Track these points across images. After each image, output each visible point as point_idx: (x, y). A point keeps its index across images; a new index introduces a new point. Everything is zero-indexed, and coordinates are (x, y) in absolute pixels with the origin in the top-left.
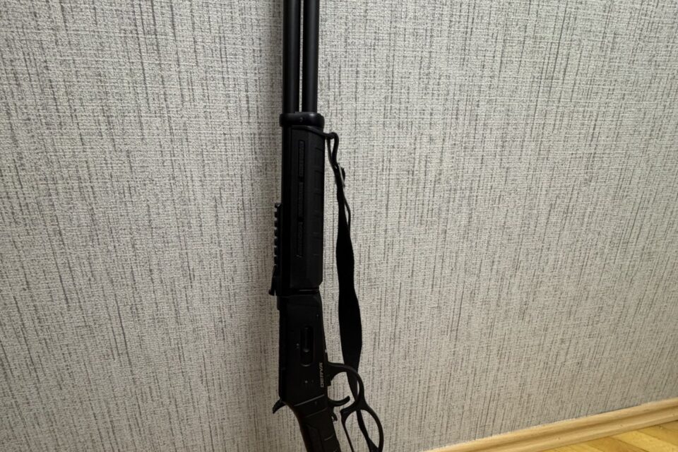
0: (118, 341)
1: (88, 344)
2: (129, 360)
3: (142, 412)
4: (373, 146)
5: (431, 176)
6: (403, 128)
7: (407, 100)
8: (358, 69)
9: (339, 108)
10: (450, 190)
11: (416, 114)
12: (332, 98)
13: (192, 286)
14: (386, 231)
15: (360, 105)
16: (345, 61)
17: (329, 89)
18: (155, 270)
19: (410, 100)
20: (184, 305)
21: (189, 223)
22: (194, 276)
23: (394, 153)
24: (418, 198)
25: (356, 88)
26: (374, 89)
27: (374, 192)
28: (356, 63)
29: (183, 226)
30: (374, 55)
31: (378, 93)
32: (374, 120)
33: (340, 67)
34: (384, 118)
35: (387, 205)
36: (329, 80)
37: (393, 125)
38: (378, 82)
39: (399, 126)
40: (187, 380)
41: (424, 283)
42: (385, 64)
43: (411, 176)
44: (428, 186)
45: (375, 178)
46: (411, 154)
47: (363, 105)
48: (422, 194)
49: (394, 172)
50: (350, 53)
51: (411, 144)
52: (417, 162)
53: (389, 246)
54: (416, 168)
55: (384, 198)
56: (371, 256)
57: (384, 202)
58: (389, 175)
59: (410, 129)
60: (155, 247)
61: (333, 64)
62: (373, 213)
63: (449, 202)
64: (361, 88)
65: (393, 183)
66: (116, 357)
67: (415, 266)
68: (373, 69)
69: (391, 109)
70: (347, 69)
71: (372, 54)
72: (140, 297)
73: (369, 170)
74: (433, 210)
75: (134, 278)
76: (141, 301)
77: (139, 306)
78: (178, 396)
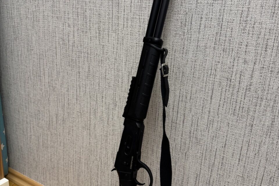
0: (88, 123)
1: (79, 120)
2: (90, 133)
3: (90, 159)
4: (206, 60)
5: (244, 85)
6: (226, 52)
7: (231, 35)
8: (202, 16)
9: (190, 36)
10: (258, 98)
11: (236, 44)
12: (186, 31)
13: (115, 109)
14: (209, 112)
15: (201, 36)
16: (195, 12)
17: (185, 26)
18: (104, 97)
19: (233, 36)
20: (111, 116)
21: (118, 80)
22: (117, 105)
23: (219, 66)
24: (232, 97)
25: (200, 26)
26: (210, 27)
27: (204, 86)
28: (201, 13)
29: (116, 81)
30: (212, 9)
31: (212, 30)
32: (208, 45)
33: (192, 15)
34: (215, 45)
35: (211, 96)
36: (186, 21)
37: (220, 49)
38: (213, 24)
39: (224, 50)
40: (107, 153)
41: (233, 155)
42: (218, 14)
43: (229, 82)
44: (241, 91)
45: (205, 78)
46: (230, 68)
47: (203, 36)
48: (236, 95)
49: (218, 77)
50: (199, 7)
51: (230, 62)
52: (234, 74)
53: (211, 122)
54: (233, 77)
55: (210, 92)
56: (198, 124)
57: (210, 94)
58: (215, 78)
59: (231, 53)
60: (105, 87)
61: (189, 13)
62: (202, 99)
63: (256, 106)
64: (202, 26)
65: (216, 84)
66: (86, 130)
67: (227, 142)
68: (211, 16)
69: (219, 40)
70: (196, 16)
71: (211, 8)
72: (98, 107)
73: (203, 73)
74: (243, 108)
75: (97, 98)
76: (98, 109)
77: (97, 111)
78: (102, 159)
